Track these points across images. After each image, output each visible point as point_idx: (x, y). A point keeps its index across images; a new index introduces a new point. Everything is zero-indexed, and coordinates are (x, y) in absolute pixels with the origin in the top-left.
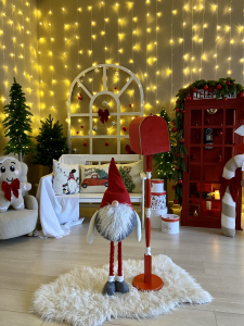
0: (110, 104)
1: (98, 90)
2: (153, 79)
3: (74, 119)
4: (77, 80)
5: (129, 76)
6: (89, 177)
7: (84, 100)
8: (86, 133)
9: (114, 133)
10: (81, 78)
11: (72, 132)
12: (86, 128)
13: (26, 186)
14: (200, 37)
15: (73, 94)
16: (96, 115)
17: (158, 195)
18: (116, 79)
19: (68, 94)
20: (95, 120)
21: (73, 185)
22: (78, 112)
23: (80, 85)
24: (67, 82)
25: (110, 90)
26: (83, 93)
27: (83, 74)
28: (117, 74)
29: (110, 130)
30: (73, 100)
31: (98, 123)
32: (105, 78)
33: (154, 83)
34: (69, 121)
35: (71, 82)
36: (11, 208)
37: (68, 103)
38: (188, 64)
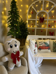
0: (44, 16)
1: (39, 10)
3: (29, 21)
4: (31, 5)
7: (34, 14)
8: (33, 27)
9: (44, 27)
10: (33, 5)
11: (28, 26)
12: (33, 25)
15: (29, 11)
16: (39, 20)
18: (47, 6)
19: (27, 11)
20: (37, 22)
22: (31, 18)
23: (33, 7)
24: (27, 6)
25: (45, 10)
26: (33, 11)
27: (34, 3)
28: (48, 4)
29: (43, 26)
30: (29, 14)
31: (38, 23)
32: (43, 5)
34: (27, 22)
35: (29, 6)
37: (27, 15)
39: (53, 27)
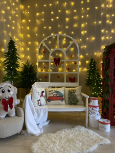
0: (61, 55)
1: (54, 47)
2: (84, 42)
3: (40, 63)
4: (42, 42)
5: (71, 40)
6: (52, 95)
7: (46, 53)
8: (46, 71)
9: (62, 71)
10: (44, 42)
11: (39, 70)
12: (46, 68)
13: (16, 102)
14: (110, 21)
15: (40, 50)
16: (53, 61)
17: (96, 107)
18: (64, 42)
19: (37, 49)
20: (52, 64)
21: (43, 100)
22: (42, 59)
23: (44, 45)
24: (37, 43)
25: (61, 47)
26: (45, 49)
27: (46, 39)
28: (65, 39)
29: (60, 69)
30: (40, 53)
31: (53, 66)
32: (58, 42)
33: (85, 45)
34: (37, 64)
35: (39, 43)
36: (7, 116)
37: (37, 54)
38: (104, 35)
39: (74, 70)
